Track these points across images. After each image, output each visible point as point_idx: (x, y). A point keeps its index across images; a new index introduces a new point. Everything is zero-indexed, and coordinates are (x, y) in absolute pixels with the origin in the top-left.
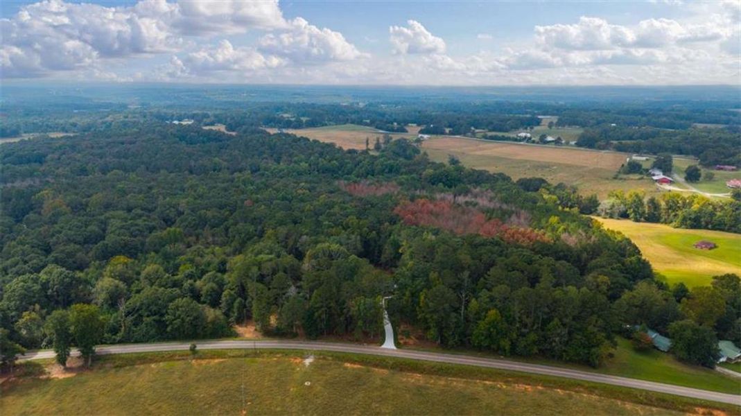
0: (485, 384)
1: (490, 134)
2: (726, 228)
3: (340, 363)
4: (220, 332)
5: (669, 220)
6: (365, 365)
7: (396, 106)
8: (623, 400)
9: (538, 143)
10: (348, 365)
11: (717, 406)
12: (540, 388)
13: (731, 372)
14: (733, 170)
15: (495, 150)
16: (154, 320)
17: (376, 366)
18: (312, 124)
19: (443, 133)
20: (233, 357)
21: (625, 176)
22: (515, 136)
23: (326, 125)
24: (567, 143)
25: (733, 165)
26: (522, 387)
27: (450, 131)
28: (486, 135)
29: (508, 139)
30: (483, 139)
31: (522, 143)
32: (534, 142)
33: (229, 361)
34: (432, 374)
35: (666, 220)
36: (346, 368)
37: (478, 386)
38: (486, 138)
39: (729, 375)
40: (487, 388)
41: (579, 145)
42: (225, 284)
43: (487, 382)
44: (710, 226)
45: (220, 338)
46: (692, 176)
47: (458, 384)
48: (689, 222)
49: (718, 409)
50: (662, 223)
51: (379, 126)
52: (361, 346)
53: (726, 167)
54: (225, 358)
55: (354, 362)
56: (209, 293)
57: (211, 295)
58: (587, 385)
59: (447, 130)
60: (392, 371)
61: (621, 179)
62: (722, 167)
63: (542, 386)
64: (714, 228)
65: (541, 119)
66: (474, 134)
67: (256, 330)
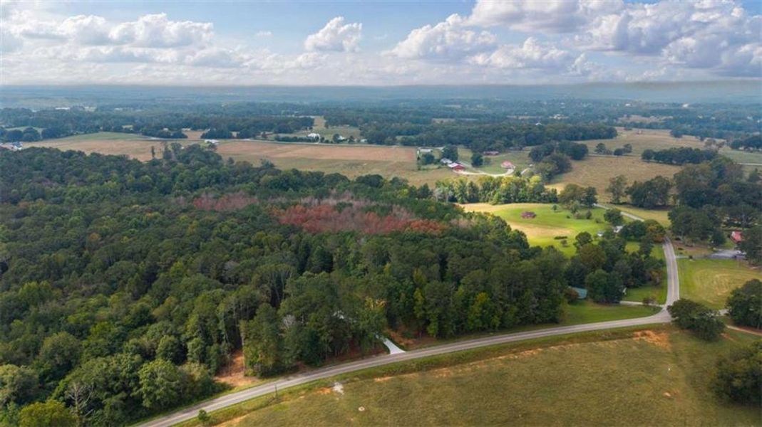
0: (500, 360)
1: (282, 135)
2: (528, 200)
3: (370, 380)
4: (210, 389)
5: (486, 199)
6: (393, 375)
7: (135, 109)
8: (594, 341)
9: (332, 142)
10: (378, 380)
11: (645, 327)
12: (540, 349)
13: (629, 303)
14: (497, 154)
15: (296, 152)
16: (122, 399)
17: (404, 372)
18: (52, 134)
19: (231, 137)
20: (254, 410)
21: (425, 167)
22: (304, 136)
23: (72, 135)
24: (359, 141)
25: (495, 150)
26: (528, 353)
27: (237, 134)
28: (278, 137)
29: (301, 140)
30: (276, 142)
31: (317, 143)
32: (327, 142)
33: (254, 416)
34: (454, 365)
35: (484, 199)
36: (379, 383)
37: (497, 363)
38: (279, 140)
39: (630, 305)
40: (506, 362)
41: (370, 142)
42: (181, 334)
43: (500, 357)
44: (517, 200)
45: (212, 395)
46: (477, 163)
47: (481, 366)
48: (503, 199)
49: (646, 329)
50: (481, 202)
51: (149, 132)
52: (371, 359)
53: (492, 152)
54: (245, 414)
55: (382, 376)
56: (169, 348)
57: (171, 351)
58: (566, 337)
59: (234, 134)
60: (420, 372)
61: (424, 169)
62: (488, 152)
63: (540, 348)
64: (520, 202)
65: (313, 120)
66: (265, 137)
67: (246, 375)
